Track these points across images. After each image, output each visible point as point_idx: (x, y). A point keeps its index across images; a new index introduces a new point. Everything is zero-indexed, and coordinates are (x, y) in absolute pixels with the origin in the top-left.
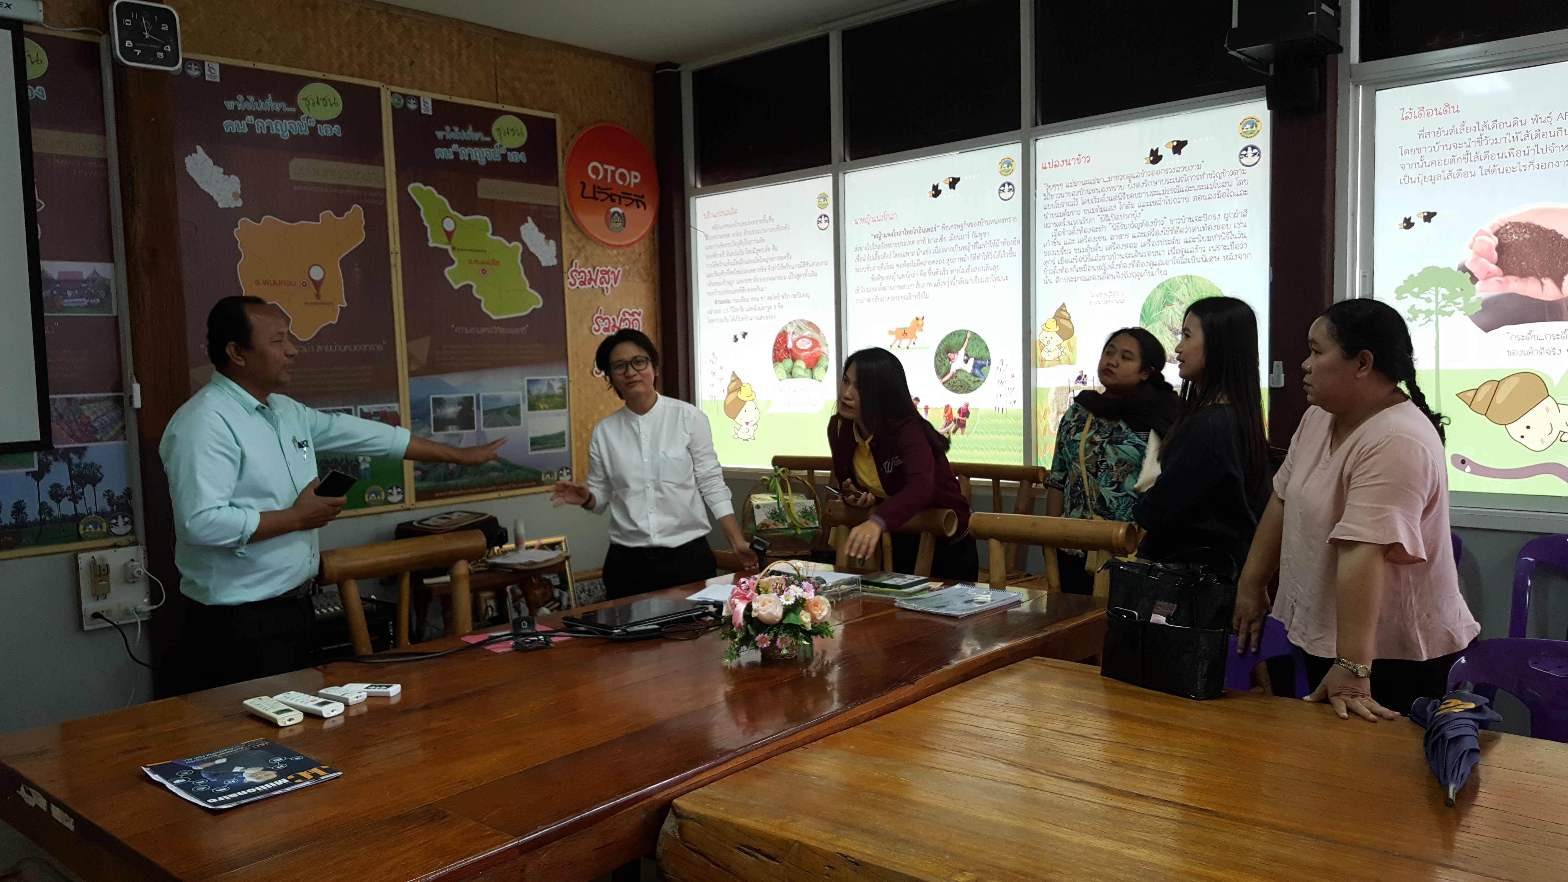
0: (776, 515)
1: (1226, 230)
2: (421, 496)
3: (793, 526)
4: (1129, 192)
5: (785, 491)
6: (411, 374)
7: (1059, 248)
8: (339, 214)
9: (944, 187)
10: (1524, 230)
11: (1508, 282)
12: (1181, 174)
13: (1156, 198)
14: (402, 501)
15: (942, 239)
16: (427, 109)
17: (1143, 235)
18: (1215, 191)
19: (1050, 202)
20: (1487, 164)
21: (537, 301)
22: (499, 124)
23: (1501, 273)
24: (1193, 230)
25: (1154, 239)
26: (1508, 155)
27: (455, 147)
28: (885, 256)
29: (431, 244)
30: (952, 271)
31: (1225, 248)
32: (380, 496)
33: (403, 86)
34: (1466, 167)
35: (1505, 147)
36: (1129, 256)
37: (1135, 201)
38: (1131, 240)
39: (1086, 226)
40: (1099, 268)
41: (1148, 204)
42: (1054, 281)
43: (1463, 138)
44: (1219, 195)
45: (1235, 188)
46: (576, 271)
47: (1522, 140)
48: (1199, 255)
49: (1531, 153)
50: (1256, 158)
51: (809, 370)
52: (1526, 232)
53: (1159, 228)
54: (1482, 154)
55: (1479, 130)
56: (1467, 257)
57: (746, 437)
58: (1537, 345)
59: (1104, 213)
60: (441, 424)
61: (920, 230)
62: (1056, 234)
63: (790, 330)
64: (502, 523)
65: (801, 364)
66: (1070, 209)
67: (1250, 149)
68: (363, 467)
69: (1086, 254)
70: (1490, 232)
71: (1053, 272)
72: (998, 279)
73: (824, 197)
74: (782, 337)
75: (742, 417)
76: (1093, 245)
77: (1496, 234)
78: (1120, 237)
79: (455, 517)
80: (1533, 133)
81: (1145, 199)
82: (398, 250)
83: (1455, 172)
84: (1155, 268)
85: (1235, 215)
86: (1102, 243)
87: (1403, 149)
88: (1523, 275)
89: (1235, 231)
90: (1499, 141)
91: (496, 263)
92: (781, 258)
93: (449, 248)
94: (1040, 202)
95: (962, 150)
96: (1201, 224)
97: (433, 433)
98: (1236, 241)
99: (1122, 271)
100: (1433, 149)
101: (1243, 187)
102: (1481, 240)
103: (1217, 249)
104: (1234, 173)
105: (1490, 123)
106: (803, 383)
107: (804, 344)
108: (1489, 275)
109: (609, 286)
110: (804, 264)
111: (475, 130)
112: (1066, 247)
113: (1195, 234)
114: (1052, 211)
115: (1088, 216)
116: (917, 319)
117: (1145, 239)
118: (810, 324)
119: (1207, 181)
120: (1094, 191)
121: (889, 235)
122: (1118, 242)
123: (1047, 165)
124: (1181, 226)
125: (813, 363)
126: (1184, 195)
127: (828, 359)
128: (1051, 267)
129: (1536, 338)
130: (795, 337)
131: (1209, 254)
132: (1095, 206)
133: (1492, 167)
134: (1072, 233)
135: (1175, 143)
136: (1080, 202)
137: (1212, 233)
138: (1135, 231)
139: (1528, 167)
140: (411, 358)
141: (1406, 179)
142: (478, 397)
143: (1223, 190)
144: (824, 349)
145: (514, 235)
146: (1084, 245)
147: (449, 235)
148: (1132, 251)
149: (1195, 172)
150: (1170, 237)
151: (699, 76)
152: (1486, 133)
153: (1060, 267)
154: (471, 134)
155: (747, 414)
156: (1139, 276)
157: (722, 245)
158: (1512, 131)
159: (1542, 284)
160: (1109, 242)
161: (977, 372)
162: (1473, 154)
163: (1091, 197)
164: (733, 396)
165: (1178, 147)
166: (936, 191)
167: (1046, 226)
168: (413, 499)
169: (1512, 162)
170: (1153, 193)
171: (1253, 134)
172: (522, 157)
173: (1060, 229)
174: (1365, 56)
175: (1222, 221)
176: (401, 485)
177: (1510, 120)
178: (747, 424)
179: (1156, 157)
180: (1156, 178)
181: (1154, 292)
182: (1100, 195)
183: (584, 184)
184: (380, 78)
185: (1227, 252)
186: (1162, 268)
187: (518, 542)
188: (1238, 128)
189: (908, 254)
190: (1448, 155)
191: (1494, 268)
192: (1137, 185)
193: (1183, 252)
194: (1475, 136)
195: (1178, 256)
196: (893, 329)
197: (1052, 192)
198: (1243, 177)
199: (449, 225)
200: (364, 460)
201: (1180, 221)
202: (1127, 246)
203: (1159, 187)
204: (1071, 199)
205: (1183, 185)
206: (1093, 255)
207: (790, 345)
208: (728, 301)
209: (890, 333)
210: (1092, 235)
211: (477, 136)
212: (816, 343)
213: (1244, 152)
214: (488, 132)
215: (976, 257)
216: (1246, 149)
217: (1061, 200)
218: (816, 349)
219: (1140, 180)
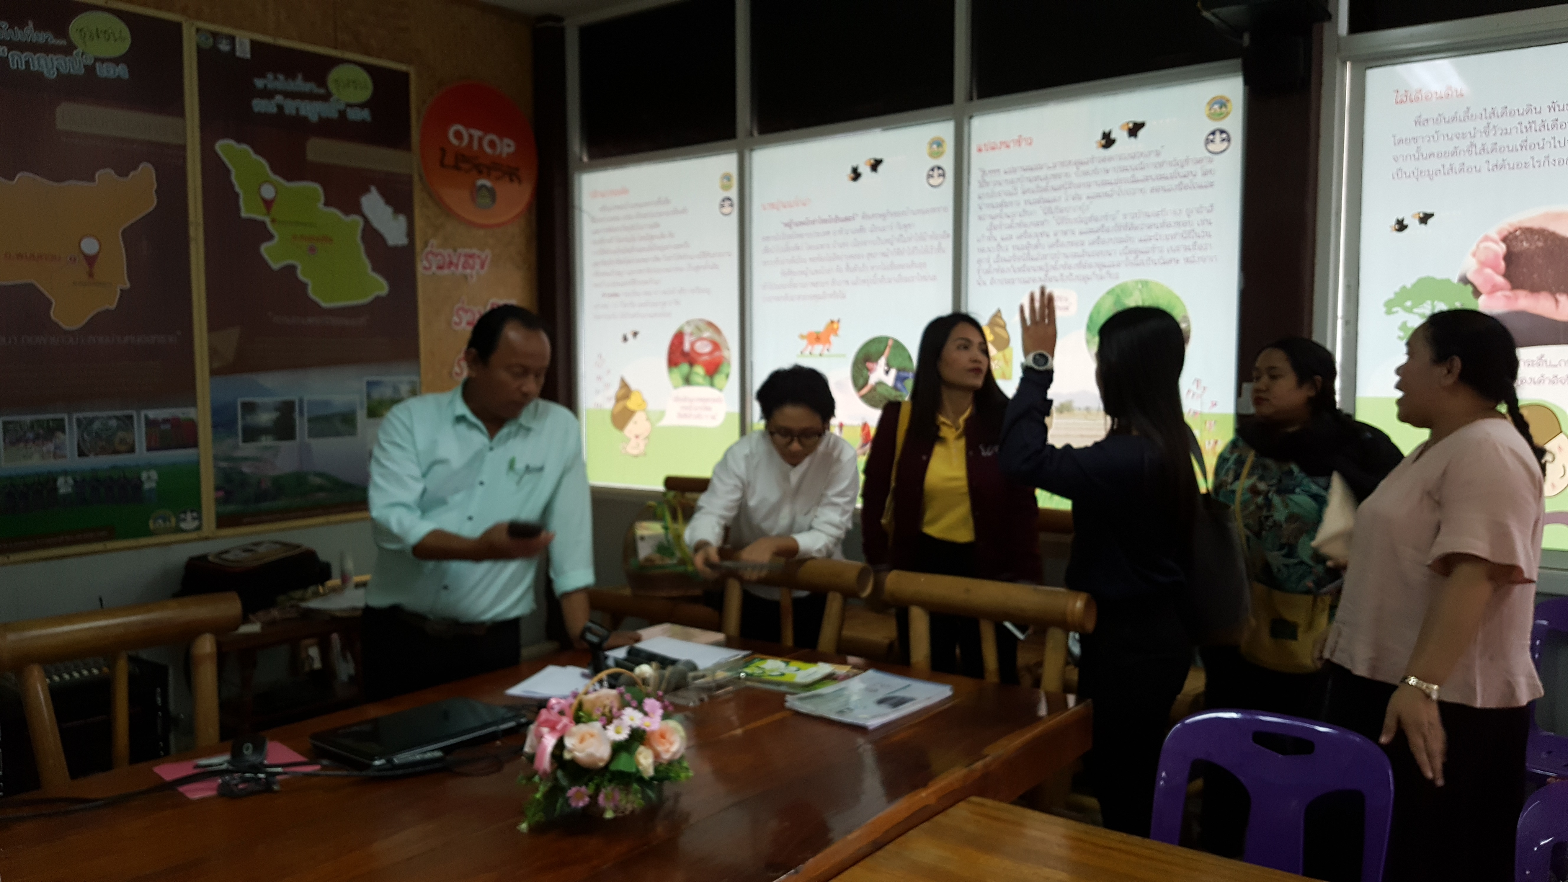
0: (664, 549)
1: (1188, 228)
2: (223, 522)
3: (683, 562)
4: (1076, 180)
5: (675, 518)
6: (214, 373)
7: (994, 244)
8: (123, 172)
9: (865, 170)
10: (1537, 237)
11: (1517, 298)
12: (1135, 162)
13: (1107, 189)
14: (199, 528)
15: (862, 230)
16: (244, 51)
17: (1091, 231)
18: (1176, 182)
19: (986, 190)
20: (1495, 158)
21: (380, 287)
22: (336, 75)
23: (1508, 285)
24: (1150, 227)
25: (1104, 236)
26: (1519, 148)
27: (279, 98)
28: (797, 248)
29: (244, 214)
30: (873, 268)
31: (1187, 249)
32: (170, 522)
33: (212, 21)
34: (1471, 161)
35: (1516, 139)
36: (1076, 255)
37: (1084, 192)
38: (1077, 238)
39: (1027, 219)
40: (1041, 268)
41: (1099, 196)
42: (988, 283)
43: (1468, 126)
44: (1181, 187)
45: (1200, 179)
46: (431, 252)
47: (1536, 131)
48: (1156, 256)
49: (1547, 146)
50: (1225, 144)
51: (708, 378)
52: (1539, 239)
53: (1110, 224)
54: (1489, 147)
55: (1486, 118)
56: (1469, 266)
57: (635, 452)
58: (1549, 373)
59: (1047, 205)
60: (252, 434)
61: (837, 219)
62: (992, 228)
63: (687, 330)
64: (323, 556)
65: (699, 370)
66: (1008, 199)
67: (1218, 134)
68: (147, 486)
69: (1026, 251)
70: (1497, 237)
71: (988, 272)
72: (925, 278)
73: (727, 177)
74: (679, 338)
75: (631, 428)
76: (1033, 241)
77: (1505, 240)
78: (1065, 233)
79: (262, 549)
80: (1550, 123)
81: (1095, 190)
82: (200, 219)
83: (1457, 167)
84: (1104, 271)
85: (1199, 211)
86: (1044, 240)
87: (1397, 138)
88: (1534, 289)
89: (1198, 230)
90: (1509, 131)
91: (327, 239)
92: (678, 247)
93: (267, 220)
94: (974, 190)
95: (886, 127)
96: (1158, 220)
97: (240, 444)
98: (1200, 242)
99: (1066, 273)
100: (1431, 138)
101: (1209, 178)
102: (1487, 248)
103: (1178, 249)
104: (1199, 161)
105: (1499, 111)
106: (701, 391)
107: (703, 348)
108: (1495, 289)
109: (474, 273)
110: (704, 255)
111: (306, 79)
112: (1003, 244)
113: (1152, 232)
114: (987, 201)
115: (1029, 208)
116: (832, 322)
117: (1093, 237)
118: (711, 325)
119: (1167, 170)
120: (1036, 178)
121: (802, 223)
122: (1063, 239)
123: (983, 148)
124: (1137, 222)
125: (713, 369)
126: (1140, 185)
127: (729, 364)
128: (985, 266)
129: (1548, 364)
130: (693, 338)
131: (1168, 256)
132: (1036, 196)
133: (1500, 162)
134: (1010, 227)
135: (1131, 125)
136: (1020, 191)
137: (1171, 231)
138: (1083, 227)
139: (1542, 164)
140: (213, 353)
141: (1400, 174)
142: (301, 401)
143: (1186, 181)
144: (725, 353)
145: (353, 207)
146: (1024, 242)
147: (268, 204)
148: (1078, 250)
149: (1154, 159)
150: (1123, 234)
151: (587, 33)
152: (1494, 121)
153: (995, 266)
154: (299, 84)
155: (637, 425)
156: (1086, 279)
157: (610, 230)
158: (1525, 120)
159: (1557, 301)
160: (1052, 239)
161: (899, 385)
162: (1479, 146)
163: (1032, 186)
164: (621, 405)
165: (1135, 130)
166: (856, 175)
167: (980, 218)
168: (213, 525)
169: (1524, 156)
170: (1105, 183)
171: (1221, 116)
172: (364, 115)
173: (996, 222)
174: (1355, 27)
175: (1184, 218)
176: (197, 508)
177: (1523, 107)
178: (637, 437)
179: (1108, 141)
180: (1108, 165)
181: (1103, 299)
182: (1043, 184)
183: (443, 150)
184: (184, 11)
185: (1189, 254)
186: (1113, 271)
187: (345, 579)
188: (1204, 110)
189: (822, 246)
190: (1450, 146)
191: (1500, 280)
192: (1086, 173)
193: (1137, 252)
194: (1481, 125)
195: (1132, 257)
196: (805, 333)
197: (988, 179)
198: (1209, 166)
199: (268, 192)
200: (149, 478)
201: (1135, 216)
202: (1072, 244)
203: (1111, 177)
204: (1009, 188)
205: (1140, 175)
206: (1033, 253)
207: (687, 347)
208: (616, 295)
209: (802, 337)
210: (1032, 230)
211: (309, 87)
212: (716, 346)
213: (1211, 137)
214: (322, 82)
215: (899, 252)
216: (1213, 133)
217: (998, 189)
218: (717, 354)
219: (1089, 167)
